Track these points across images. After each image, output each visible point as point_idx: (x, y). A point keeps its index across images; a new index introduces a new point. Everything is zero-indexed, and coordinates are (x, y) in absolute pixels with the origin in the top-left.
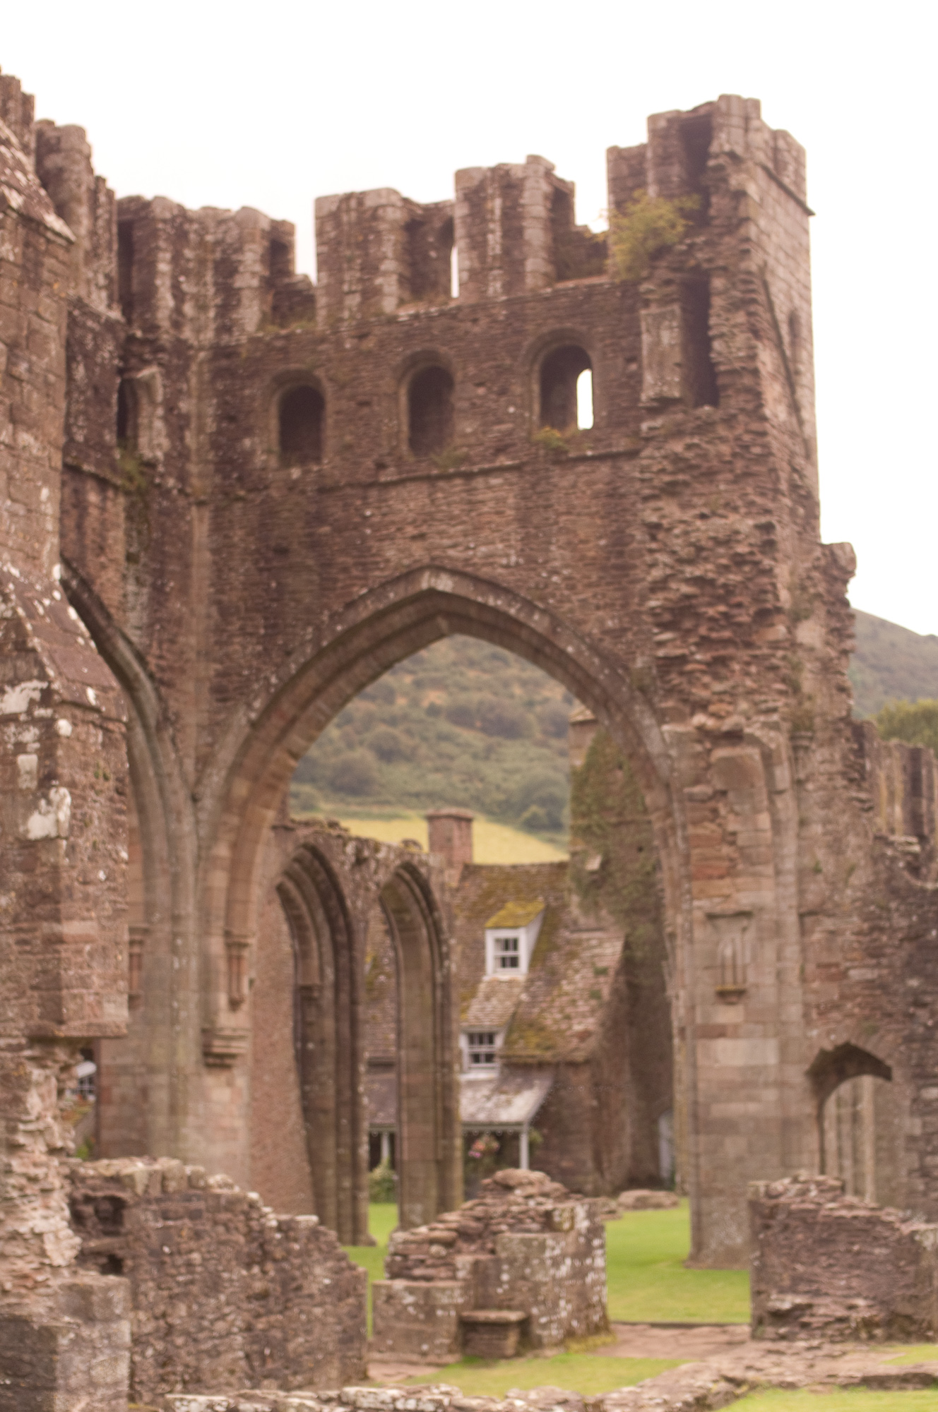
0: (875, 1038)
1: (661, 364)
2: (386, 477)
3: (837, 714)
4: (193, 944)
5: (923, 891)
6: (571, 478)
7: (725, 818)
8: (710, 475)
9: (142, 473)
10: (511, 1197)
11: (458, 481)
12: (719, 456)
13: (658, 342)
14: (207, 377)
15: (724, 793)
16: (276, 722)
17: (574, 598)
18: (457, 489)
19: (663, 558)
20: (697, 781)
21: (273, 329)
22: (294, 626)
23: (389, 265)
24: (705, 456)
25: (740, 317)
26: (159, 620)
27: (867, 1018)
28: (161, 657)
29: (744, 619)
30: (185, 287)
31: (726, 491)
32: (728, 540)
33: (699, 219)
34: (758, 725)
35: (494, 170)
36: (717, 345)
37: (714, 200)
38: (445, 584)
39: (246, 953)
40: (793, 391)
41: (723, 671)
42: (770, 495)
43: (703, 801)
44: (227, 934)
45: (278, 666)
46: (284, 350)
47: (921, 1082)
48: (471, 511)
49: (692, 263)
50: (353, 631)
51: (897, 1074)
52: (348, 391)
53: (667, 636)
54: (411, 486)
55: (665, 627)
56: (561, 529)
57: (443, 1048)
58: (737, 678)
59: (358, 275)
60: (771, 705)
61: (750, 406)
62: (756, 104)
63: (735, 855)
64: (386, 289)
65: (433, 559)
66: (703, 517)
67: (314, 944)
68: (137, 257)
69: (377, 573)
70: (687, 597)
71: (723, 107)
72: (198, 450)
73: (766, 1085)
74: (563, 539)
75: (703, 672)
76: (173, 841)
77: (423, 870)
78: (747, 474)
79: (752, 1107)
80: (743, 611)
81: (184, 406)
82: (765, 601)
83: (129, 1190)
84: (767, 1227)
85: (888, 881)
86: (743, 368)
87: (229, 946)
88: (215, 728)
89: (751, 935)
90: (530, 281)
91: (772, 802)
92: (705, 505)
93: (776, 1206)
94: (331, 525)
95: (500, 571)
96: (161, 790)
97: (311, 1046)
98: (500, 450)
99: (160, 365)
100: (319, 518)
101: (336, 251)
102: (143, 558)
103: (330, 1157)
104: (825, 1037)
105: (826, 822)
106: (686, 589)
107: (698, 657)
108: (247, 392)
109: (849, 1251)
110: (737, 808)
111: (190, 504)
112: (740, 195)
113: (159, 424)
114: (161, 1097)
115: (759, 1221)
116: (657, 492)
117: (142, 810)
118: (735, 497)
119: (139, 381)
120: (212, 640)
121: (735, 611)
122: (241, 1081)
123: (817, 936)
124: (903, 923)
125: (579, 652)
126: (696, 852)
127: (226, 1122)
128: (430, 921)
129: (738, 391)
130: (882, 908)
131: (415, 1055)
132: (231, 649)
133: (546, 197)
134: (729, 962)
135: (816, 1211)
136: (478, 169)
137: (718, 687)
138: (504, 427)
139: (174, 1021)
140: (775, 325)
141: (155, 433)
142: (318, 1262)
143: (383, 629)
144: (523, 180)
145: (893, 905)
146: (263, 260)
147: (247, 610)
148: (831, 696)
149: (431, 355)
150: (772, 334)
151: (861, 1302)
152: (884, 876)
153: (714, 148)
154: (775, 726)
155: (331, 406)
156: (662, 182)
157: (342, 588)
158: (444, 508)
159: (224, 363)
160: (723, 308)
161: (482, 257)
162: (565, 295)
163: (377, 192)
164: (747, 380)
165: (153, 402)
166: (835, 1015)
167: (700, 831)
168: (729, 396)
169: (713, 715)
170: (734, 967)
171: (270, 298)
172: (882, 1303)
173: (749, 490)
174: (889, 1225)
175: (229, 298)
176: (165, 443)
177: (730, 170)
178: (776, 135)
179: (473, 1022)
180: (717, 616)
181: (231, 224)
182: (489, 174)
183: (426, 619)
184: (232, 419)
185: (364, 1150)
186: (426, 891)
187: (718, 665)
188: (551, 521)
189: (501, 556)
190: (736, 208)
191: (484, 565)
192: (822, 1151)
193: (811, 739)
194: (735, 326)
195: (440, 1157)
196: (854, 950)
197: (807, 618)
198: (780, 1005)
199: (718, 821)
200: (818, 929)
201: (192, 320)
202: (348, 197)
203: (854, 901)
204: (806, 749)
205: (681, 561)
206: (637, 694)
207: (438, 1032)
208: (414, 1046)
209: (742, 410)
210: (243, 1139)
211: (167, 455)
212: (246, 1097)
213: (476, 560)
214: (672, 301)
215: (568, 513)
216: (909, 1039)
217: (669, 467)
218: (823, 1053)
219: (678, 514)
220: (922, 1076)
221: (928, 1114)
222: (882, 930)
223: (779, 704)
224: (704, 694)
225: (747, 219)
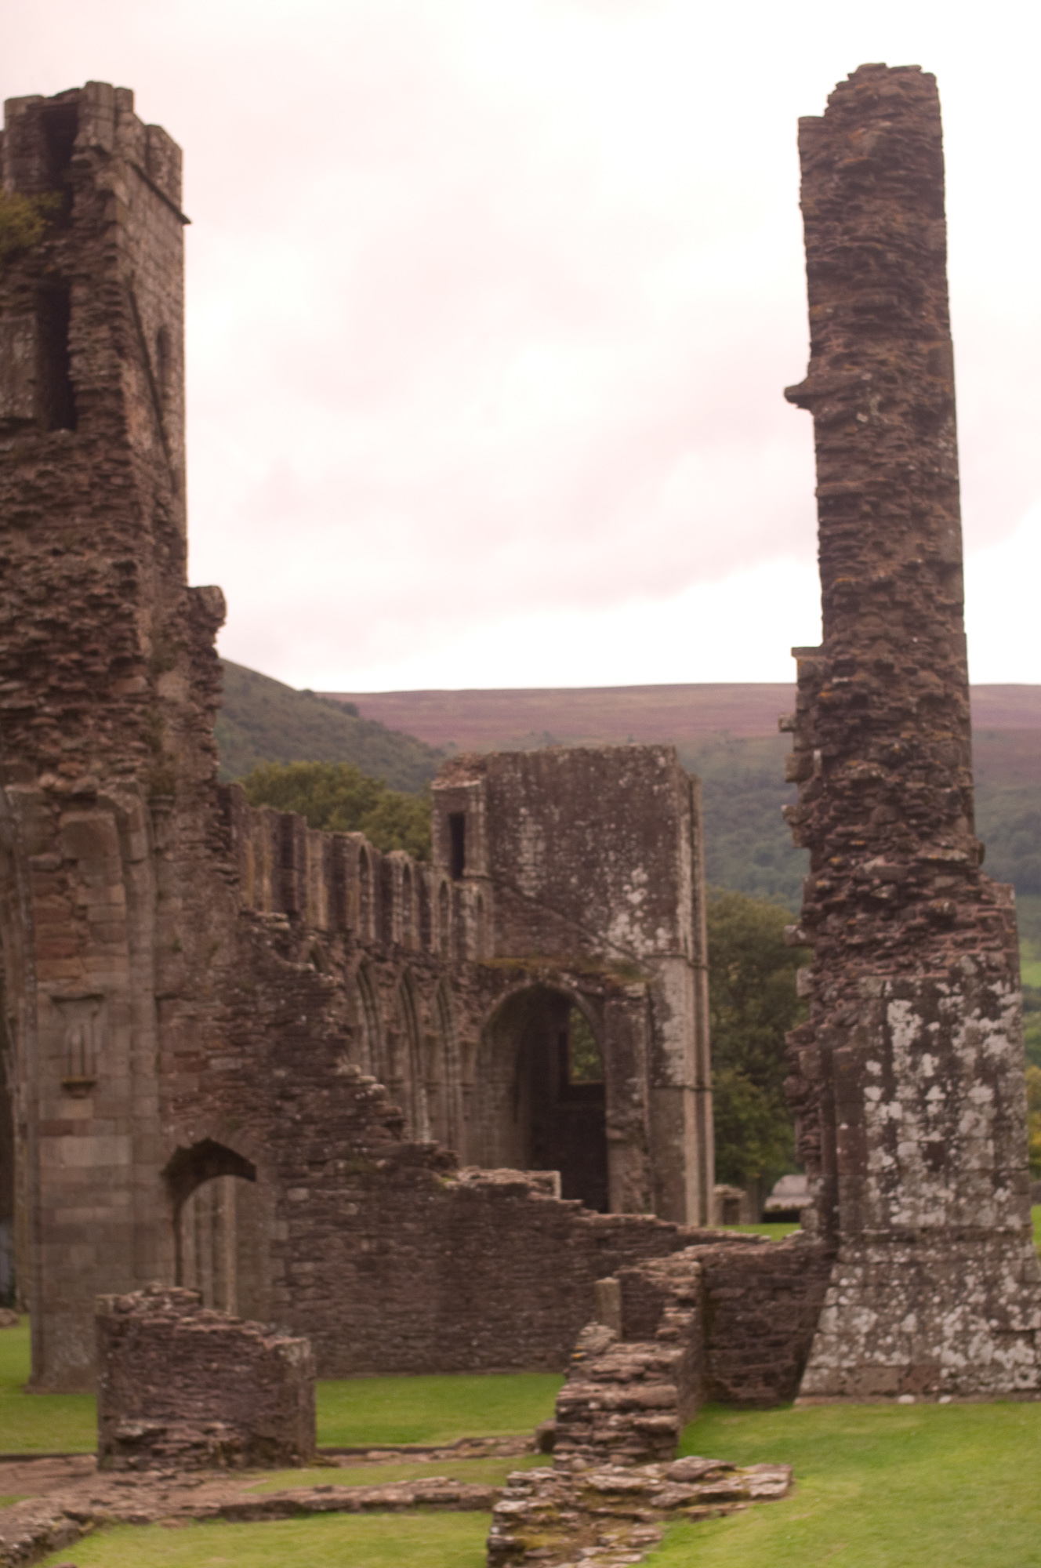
0: (237, 1135)
1: (13, 380)
3: (202, 777)
5: (293, 972)
7: (74, 889)
8: (65, 506)
12: (76, 485)
13: (10, 355)
15: (73, 862)
19: (10, 598)
20: (43, 849)
24: (59, 485)
25: (103, 332)
27: (229, 1112)
29: (100, 668)
31: (83, 525)
32: (84, 580)
33: (60, 220)
34: (113, 787)
36: (76, 361)
37: (78, 199)
40: (160, 418)
41: (75, 726)
42: (132, 531)
43: (49, 871)
47: (287, 1182)
49: (51, 268)
51: (262, 1173)
53: (13, 685)
55: (11, 675)
58: (90, 734)
60: (127, 764)
61: (112, 432)
62: (127, 95)
63: (86, 932)
66: (56, 553)
70: (36, 642)
71: (91, 96)
73: (117, 1187)
75: (53, 727)
78: (106, 508)
79: (101, 1212)
80: (98, 660)
82: (124, 649)
84: (116, 1345)
85: (254, 961)
86: (105, 389)
89: (101, 1021)
91: (127, 872)
92: (58, 540)
93: (127, 1322)
104: (181, 1134)
105: (186, 895)
106: (34, 633)
107: (47, 709)
109: (207, 1370)
110: (88, 879)
112: (108, 195)
115: (106, 1339)
118: (93, 533)
121: (90, 660)
123: (175, 1022)
124: (271, 1007)
126: (41, 928)
129: (99, 414)
130: (246, 991)
134: (77, 1051)
135: (170, 1326)
137: (69, 744)
140: (142, 342)
145: (259, 988)
148: (195, 755)
150: (138, 352)
151: (220, 1426)
152: (249, 955)
153: (80, 141)
154: (131, 789)
156: (20, 175)
160: (83, 320)
164: (109, 403)
166: (195, 1109)
167: (47, 904)
168: (89, 419)
169: (63, 775)
170: (83, 1055)
172: (243, 1425)
173: (109, 525)
174: (251, 1340)
177: (95, 167)
178: (152, 131)
180: (69, 664)
187: (69, 720)
190: (102, 210)
192: (179, 1259)
193: (172, 803)
194: (97, 341)
196: (217, 1037)
197: (169, 669)
198: (133, 1099)
199: (67, 893)
200: (177, 1014)
203: (216, 983)
204: (166, 814)
205: (31, 602)
209: (103, 436)
214: (27, 310)
216: (275, 1135)
217: (20, 497)
218: (180, 1150)
219: (28, 549)
220: (289, 1176)
221: (295, 1217)
222: (246, 1015)
223: (137, 764)
224: (54, 751)
225: (114, 223)
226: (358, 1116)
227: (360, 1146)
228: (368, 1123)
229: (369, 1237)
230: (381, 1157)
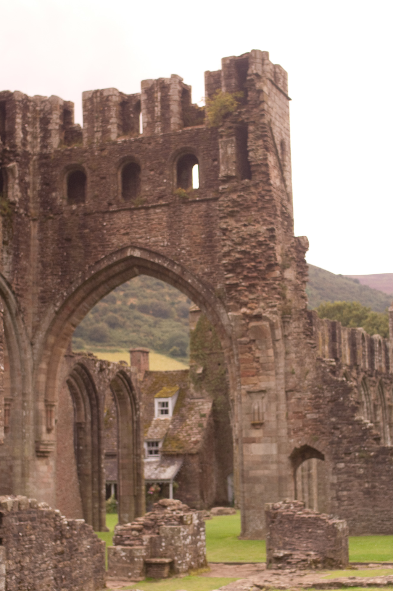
0: (317, 443)
1: (227, 162)
2: (112, 209)
3: (301, 308)
4: (31, 405)
5: (337, 381)
6: (190, 209)
7: (254, 351)
8: (248, 208)
9: (10, 207)
10: (166, 511)
11: (143, 211)
12: (252, 200)
13: (226, 153)
14: (37, 167)
15: (254, 341)
16: (66, 312)
17: (191, 259)
18: (142, 214)
19: (228, 243)
20: (243, 336)
21: (65, 147)
22: (74, 271)
23: (113, 120)
24: (246, 200)
25: (260, 142)
26: (16, 269)
27: (314, 434)
28: (17, 284)
29: (262, 268)
30: (28, 129)
31: (255, 215)
32: (255, 235)
33: (243, 102)
34: (268, 312)
35: (157, 80)
36: (251, 154)
37: (249, 93)
38: (137, 253)
39: (54, 409)
40: (282, 174)
41: (253, 290)
42: (273, 216)
43: (245, 344)
44: (46, 401)
45: (67, 288)
46: (69, 156)
47: (336, 461)
48: (148, 223)
49: (240, 120)
50: (98, 273)
51: (327, 457)
52: (96, 173)
53: (230, 275)
54: (123, 213)
55: (229, 271)
56: (186, 230)
57: (137, 448)
58: (259, 293)
59: (100, 124)
60: (273, 304)
61: (264, 179)
62: (267, 54)
63: (259, 367)
64: (112, 130)
65: (132, 243)
66: (245, 225)
67: (82, 405)
68: (7, 116)
69: (109, 249)
70: (239, 259)
71: (253, 55)
72: (33, 197)
73: (272, 463)
74: (186, 235)
75: (245, 290)
76: (23, 362)
77: (128, 374)
78: (263, 208)
79: (266, 472)
80: (262, 265)
81: (27, 179)
82: (271, 261)
83: (5, 509)
84: (273, 522)
85: (323, 377)
86: (262, 164)
87: (46, 406)
88: (40, 314)
89: (265, 400)
90: (173, 127)
91: (274, 344)
92: (246, 221)
93: (277, 513)
94: (89, 229)
95: (160, 248)
96: (18, 341)
97: (81, 448)
98: (160, 198)
99: (17, 161)
100: (84, 226)
101: (91, 114)
102: (10, 243)
103: (89, 494)
104: (297, 442)
105: (296, 353)
106: (238, 256)
107: (243, 284)
108: (54, 173)
109: (307, 532)
110: (259, 347)
111: (30, 220)
112: (260, 91)
113: (16, 187)
114: (18, 470)
115: (269, 520)
116: (226, 215)
117: (9, 349)
118: (258, 218)
119: (8, 168)
120: (39, 277)
121: (259, 265)
122: (52, 463)
123: (293, 400)
124: (329, 394)
125: (193, 282)
126: (242, 365)
127: (46, 480)
128: (131, 395)
129: (260, 173)
130: (320, 388)
131: (125, 451)
132: (47, 281)
133: (179, 92)
134: (256, 411)
135: (293, 515)
136: (151, 80)
137: (252, 296)
138: (162, 188)
139: (23, 437)
140: (275, 146)
141: (15, 190)
142: (85, 539)
143: (111, 272)
144: (170, 85)
145: (325, 387)
146: (60, 118)
147: (54, 264)
148: (299, 300)
149: (131, 158)
150: (274, 149)
151: (312, 553)
152: (321, 375)
153: (250, 72)
154: (275, 313)
155: (89, 179)
156: (228, 86)
157: (94, 255)
158: (137, 222)
159: (44, 161)
160: (253, 138)
161: (153, 117)
162: (187, 133)
163: (109, 90)
164: (263, 169)
165: (14, 177)
166: (301, 433)
167: (244, 357)
168: (256, 175)
169: (249, 308)
170: (259, 413)
171: (63, 134)
172: (321, 553)
173: (264, 214)
174: (323, 521)
175: (46, 134)
176: (19, 194)
177: (256, 81)
178: (276, 66)
179: (149, 437)
180: (251, 267)
181: (47, 103)
182: (155, 82)
183: (129, 268)
184: (47, 184)
185: (104, 491)
186: (130, 383)
187: (251, 288)
188: (182, 227)
189: (161, 242)
190: (258, 97)
191: (153, 246)
192: (296, 490)
193: (290, 318)
194: (258, 146)
195: (136, 494)
196: (309, 406)
197: (288, 267)
198: (278, 429)
199: (252, 352)
200: (294, 397)
201: (31, 143)
202: (96, 92)
203: (308, 386)
204: (288, 322)
205: (236, 244)
206: (218, 299)
207: (135, 441)
208: (125, 447)
209: (261, 181)
210: (53, 487)
211: (20, 199)
212: (54, 470)
213: (150, 244)
214: (232, 135)
215: (189, 224)
216: (332, 443)
217: (231, 205)
218: (296, 449)
219: (234, 224)
220: (337, 458)
221: (340, 474)
222: (320, 397)
223: (277, 304)
224: (246, 299)
225: (263, 102)
226: (363, 436)
227: (364, 447)
228: (367, 438)
229: (368, 482)
230: (372, 451)
